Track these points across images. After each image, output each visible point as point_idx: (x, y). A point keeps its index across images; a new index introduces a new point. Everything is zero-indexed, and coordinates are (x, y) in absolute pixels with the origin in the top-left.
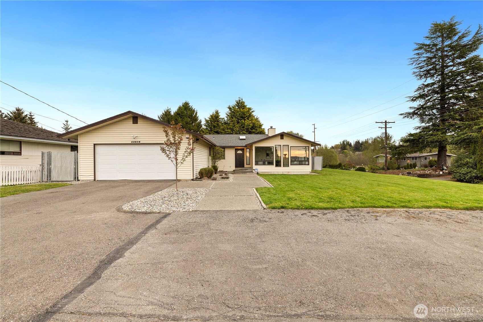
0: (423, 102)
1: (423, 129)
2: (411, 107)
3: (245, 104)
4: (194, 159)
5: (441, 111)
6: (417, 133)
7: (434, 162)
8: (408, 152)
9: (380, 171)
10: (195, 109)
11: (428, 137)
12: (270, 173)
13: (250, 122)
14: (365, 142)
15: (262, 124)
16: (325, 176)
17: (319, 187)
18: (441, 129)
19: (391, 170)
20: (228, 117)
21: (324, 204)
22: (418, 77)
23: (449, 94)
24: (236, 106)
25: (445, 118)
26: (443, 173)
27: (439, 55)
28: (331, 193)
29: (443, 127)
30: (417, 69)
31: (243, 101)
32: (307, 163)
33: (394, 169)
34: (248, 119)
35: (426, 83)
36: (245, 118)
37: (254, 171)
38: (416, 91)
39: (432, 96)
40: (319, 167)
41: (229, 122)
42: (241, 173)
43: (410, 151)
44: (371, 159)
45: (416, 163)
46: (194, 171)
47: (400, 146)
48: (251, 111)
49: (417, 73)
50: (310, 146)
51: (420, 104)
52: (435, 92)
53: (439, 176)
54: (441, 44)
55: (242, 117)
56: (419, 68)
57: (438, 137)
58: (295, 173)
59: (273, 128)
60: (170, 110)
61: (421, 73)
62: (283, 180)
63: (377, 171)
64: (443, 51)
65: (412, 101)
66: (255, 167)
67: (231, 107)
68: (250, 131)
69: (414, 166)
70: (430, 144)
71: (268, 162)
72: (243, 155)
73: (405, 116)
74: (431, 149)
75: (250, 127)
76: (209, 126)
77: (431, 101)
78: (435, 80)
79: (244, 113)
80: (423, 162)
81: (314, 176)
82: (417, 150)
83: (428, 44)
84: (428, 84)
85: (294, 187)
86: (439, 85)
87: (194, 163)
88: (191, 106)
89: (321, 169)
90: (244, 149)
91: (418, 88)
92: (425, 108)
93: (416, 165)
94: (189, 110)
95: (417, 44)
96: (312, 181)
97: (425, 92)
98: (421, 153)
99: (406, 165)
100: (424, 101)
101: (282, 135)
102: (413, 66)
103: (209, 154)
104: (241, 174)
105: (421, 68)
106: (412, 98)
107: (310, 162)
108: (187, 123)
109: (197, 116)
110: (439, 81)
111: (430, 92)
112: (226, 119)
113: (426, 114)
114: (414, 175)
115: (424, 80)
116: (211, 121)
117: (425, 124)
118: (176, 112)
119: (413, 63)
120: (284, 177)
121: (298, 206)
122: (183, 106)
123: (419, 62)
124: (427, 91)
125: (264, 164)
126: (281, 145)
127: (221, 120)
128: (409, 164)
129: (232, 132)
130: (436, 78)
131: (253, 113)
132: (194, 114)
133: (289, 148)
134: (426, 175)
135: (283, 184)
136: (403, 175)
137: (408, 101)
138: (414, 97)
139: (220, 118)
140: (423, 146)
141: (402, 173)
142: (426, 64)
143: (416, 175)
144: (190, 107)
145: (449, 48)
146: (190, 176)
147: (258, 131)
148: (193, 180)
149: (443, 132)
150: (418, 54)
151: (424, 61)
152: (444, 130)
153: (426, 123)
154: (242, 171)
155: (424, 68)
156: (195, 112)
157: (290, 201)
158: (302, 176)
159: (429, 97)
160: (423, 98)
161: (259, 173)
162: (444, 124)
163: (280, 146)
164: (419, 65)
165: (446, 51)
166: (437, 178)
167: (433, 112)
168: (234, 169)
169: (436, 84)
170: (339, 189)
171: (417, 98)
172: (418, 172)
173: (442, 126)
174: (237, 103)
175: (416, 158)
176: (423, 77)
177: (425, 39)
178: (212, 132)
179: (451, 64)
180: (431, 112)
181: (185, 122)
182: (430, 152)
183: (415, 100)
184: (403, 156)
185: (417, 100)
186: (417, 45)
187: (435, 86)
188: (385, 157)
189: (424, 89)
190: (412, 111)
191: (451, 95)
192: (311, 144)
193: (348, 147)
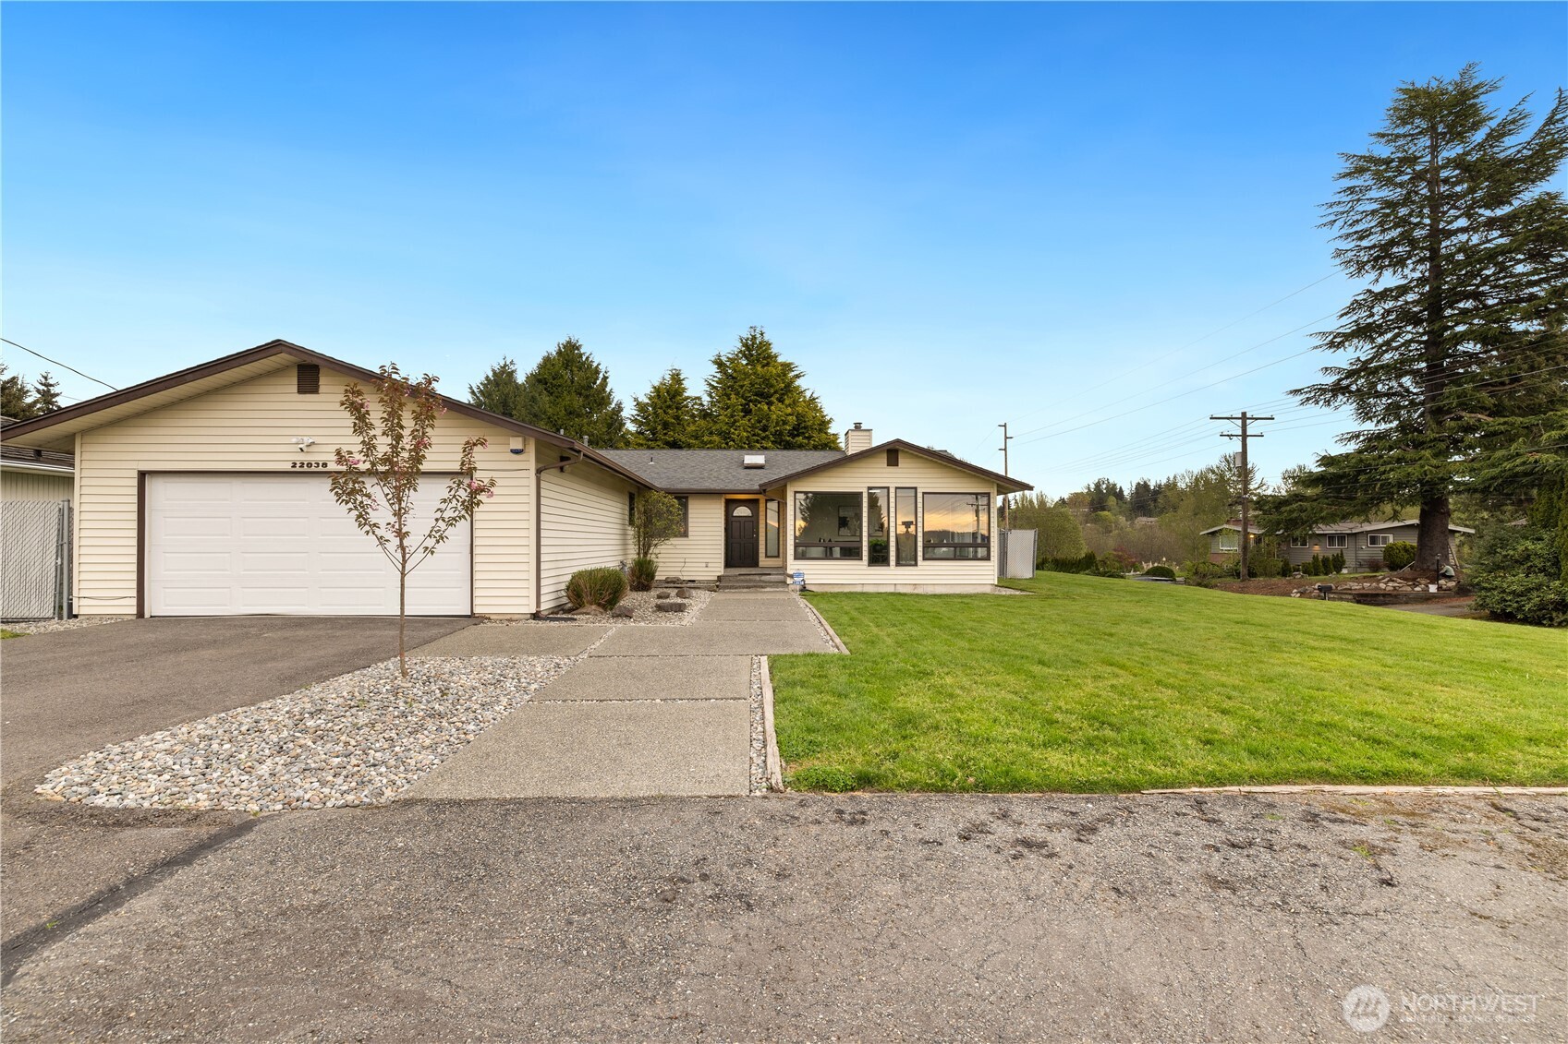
0: (1369, 352)
1: (1370, 440)
2: (1326, 369)
3: (774, 350)
4: (543, 533)
5: (1428, 380)
6: (1348, 455)
7: (1402, 552)
8: (1322, 518)
9: (1223, 579)
10: (599, 364)
11: (1388, 467)
12: (847, 590)
13: (789, 410)
14: (1167, 485)
15: (828, 418)
16: (1050, 601)
17: (1037, 656)
18: (1431, 441)
19: (1261, 579)
20: (713, 395)
21: (1074, 758)
22: (1352, 269)
23: (1456, 325)
24: (740, 355)
25: (1444, 406)
26: (1439, 588)
27: (1422, 195)
28: (1090, 687)
29: (1437, 433)
30: (1349, 240)
31: (766, 338)
32: (982, 552)
33: (1272, 576)
34: (780, 401)
35: (1378, 289)
36: (772, 396)
37: (789, 581)
38: (1346, 314)
39: (1397, 331)
40: (1022, 566)
41: (715, 411)
42: (744, 587)
43: (1327, 514)
44: (1186, 541)
45: (1342, 554)
46: (543, 582)
47: (1295, 497)
48: (792, 374)
49: (1350, 254)
50: (993, 491)
51: (1358, 358)
52: (1407, 317)
53: (1426, 599)
54: (1428, 158)
55: (761, 394)
56: (1355, 237)
57: (1422, 466)
58: (939, 590)
59: (863, 427)
60: (513, 368)
61: (1362, 253)
62: (890, 617)
63: (1214, 581)
64: (1433, 183)
65: (1330, 347)
66: (793, 566)
67: (724, 359)
68: (787, 442)
69: (1338, 564)
70: (1394, 490)
71: (841, 549)
72: (754, 521)
73: (1308, 399)
74: (1398, 508)
75: (788, 428)
76: (647, 424)
77: (1397, 349)
78: (1409, 277)
79: (766, 381)
80: (1367, 551)
81: (1010, 602)
82: (1351, 510)
83: (1384, 156)
84: (1386, 290)
85: (931, 653)
86: (1422, 294)
87: (543, 550)
88: (587, 355)
89: (1028, 574)
90: (756, 501)
91: (1352, 304)
92: (1375, 371)
93: (1344, 562)
94: (581, 368)
95: (1348, 157)
96: (1004, 625)
97: (1376, 318)
98: (1364, 521)
99: (1311, 560)
100: (1373, 348)
101: (894, 452)
102: (1336, 230)
103: (627, 518)
104: (745, 590)
105: (1361, 238)
106: (1332, 336)
107: (992, 549)
108: (571, 413)
109: (608, 389)
110: (1422, 281)
111: (1391, 318)
112: (706, 399)
113: (1376, 391)
114: (1341, 595)
115: (1373, 275)
116: (654, 406)
117: (1376, 426)
118: (532, 374)
119: (1335, 221)
120: (898, 604)
121: (944, 774)
122: (559, 353)
123: (1355, 218)
124: (1383, 314)
125: (828, 555)
126: (888, 488)
127: (690, 405)
128: (1320, 558)
129: (727, 444)
130: (1413, 270)
131: (798, 382)
132: (598, 382)
133: (920, 500)
134: (1384, 595)
135: (889, 636)
136: (1303, 594)
137: (1317, 347)
138: (1339, 334)
139: (688, 398)
140: (1372, 499)
141: (1300, 590)
142: (1379, 223)
143: (1350, 597)
144: (584, 359)
145: (1457, 172)
146: (524, 601)
147: (814, 441)
148: (536, 616)
149: (1437, 451)
150: (1351, 190)
151: (1373, 212)
152: (1442, 446)
153: (1378, 422)
154: (751, 581)
155: (1371, 237)
156: (601, 376)
157: (904, 738)
158: (966, 600)
159: (1389, 336)
160: (1366, 336)
161: (808, 587)
162: (1440, 423)
163: (886, 490)
164: (1355, 229)
165: (1446, 181)
166: (1419, 607)
167: (1401, 385)
168: (719, 574)
169: (1411, 289)
170: (1122, 667)
171: (1348, 337)
172: (1355, 586)
173: (1435, 431)
174: (745, 345)
175: (1341, 538)
176: (1366, 268)
177: (1374, 139)
178: (659, 443)
179: (1463, 222)
180: (1395, 385)
181: (566, 410)
182: (1395, 516)
183: (1341, 344)
184: (1305, 529)
185: (1347, 343)
186: (1349, 162)
187: (1411, 297)
188: (1242, 533)
189: (1373, 307)
190: (1330, 379)
191: (1461, 328)
192: (998, 486)
193: (1112, 501)
